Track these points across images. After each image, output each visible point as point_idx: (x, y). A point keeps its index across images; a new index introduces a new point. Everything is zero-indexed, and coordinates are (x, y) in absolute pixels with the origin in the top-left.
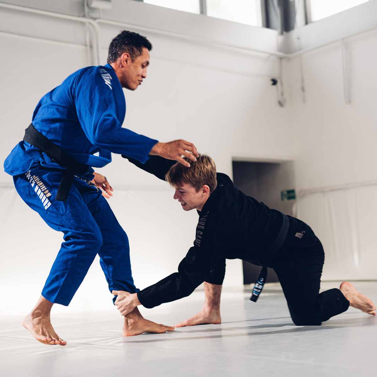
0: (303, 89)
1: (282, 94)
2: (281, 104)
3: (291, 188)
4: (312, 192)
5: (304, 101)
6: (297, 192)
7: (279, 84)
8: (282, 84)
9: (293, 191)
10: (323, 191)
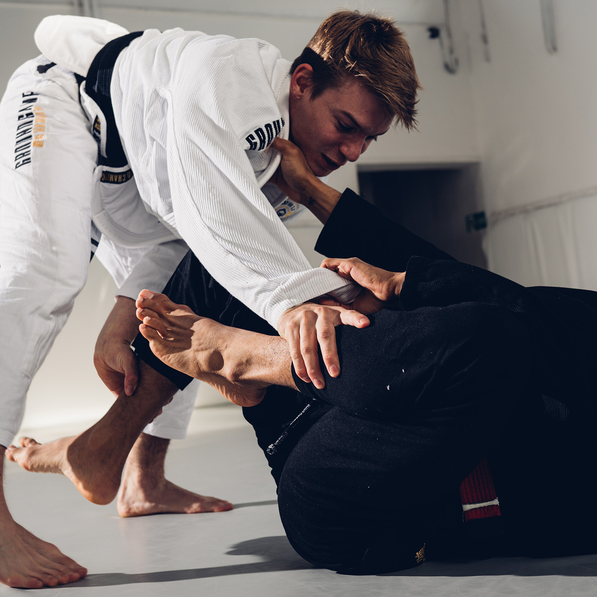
0: (485, 39)
1: (451, 51)
2: (449, 69)
3: (479, 210)
4: (510, 213)
5: (488, 59)
6: (488, 214)
7: (443, 34)
8: (450, 35)
9: (482, 215)
10: (525, 211)
